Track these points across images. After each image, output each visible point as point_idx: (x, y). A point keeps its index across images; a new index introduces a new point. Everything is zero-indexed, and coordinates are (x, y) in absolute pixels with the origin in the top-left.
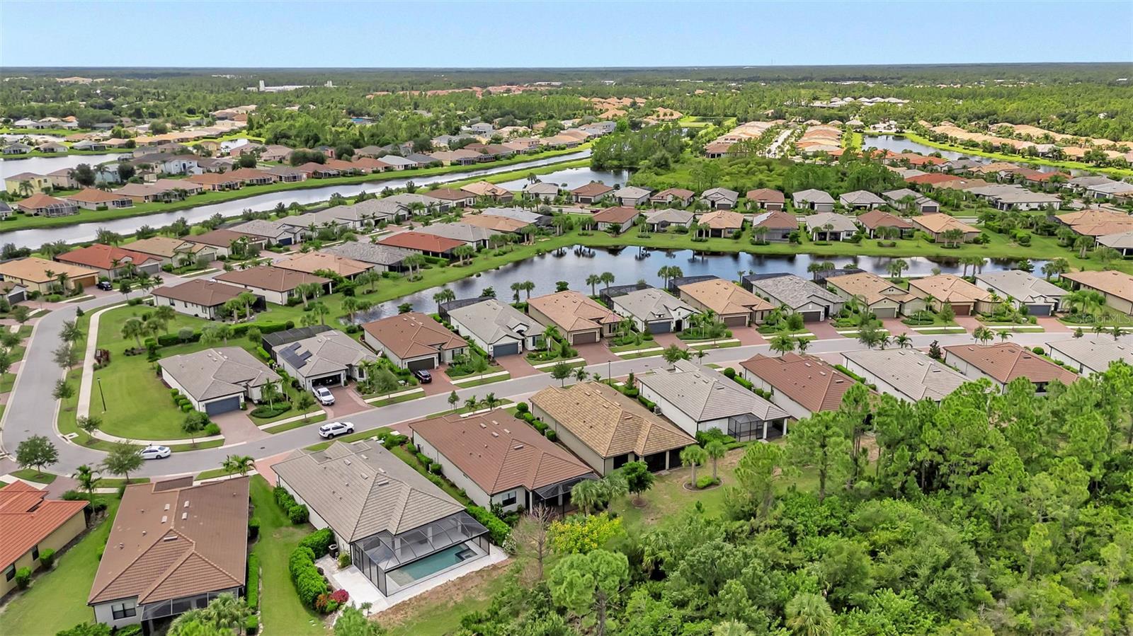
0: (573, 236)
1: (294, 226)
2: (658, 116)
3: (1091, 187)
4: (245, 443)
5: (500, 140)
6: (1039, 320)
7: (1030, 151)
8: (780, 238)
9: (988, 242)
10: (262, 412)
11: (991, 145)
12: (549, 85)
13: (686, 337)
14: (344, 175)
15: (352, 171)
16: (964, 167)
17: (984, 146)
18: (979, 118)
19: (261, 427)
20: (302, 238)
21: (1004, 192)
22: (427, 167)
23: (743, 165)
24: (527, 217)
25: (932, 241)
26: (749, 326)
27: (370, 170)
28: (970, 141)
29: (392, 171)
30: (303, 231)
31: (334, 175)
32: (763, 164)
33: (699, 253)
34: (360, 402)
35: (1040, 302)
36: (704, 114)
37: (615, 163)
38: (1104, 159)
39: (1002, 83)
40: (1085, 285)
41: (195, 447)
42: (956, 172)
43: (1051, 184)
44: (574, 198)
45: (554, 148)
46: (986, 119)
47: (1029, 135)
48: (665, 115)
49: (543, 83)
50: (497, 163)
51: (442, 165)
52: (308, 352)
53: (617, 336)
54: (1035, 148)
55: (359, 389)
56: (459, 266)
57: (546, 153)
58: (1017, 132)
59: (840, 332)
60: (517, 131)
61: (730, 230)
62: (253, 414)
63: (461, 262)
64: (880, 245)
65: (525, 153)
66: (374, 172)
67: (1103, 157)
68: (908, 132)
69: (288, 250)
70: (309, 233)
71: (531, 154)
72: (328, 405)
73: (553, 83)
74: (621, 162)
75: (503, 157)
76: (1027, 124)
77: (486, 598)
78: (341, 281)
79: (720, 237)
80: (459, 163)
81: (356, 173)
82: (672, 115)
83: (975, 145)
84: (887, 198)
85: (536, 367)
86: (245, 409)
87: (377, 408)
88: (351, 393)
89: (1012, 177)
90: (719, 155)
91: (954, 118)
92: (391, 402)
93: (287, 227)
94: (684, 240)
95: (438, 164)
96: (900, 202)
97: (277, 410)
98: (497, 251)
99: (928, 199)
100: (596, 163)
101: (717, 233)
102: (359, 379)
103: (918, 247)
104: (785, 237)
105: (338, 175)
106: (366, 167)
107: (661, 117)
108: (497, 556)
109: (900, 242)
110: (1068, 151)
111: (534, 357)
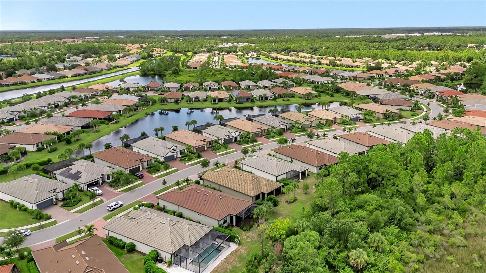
0: (157, 106)
1: (13, 112)
2: (157, 52)
3: (340, 74)
4: (69, 220)
5: (89, 64)
6: (357, 123)
7: (310, 62)
8: (246, 100)
9: (321, 96)
10: (68, 204)
11: (295, 60)
12: (93, 38)
13: (240, 144)
14: (16, 84)
15: (20, 82)
16: (293, 69)
17: (293, 60)
18: (284, 50)
19: (72, 211)
20: (19, 117)
21: (314, 78)
22: (60, 78)
23: (209, 72)
24: (134, 99)
25: (301, 98)
26: (261, 136)
27: (30, 82)
28: (287, 59)
29: (41, 81)
30: (19, 114)
31: (11, 85)
32: (218, 71)
33: (214, 109)
34: (114, 191)
35: (355, 116)
36: (176, 51)
37: (152, 72)
38: (335, 64)
39: (281, 37)
40: (364, 109)
41: (42, 227)
42: (291, 71)
43: (325, 74)
44: (147, 89)
45: (118, 67)
46: (287, 51)
47: (305, 56)
48: (160, 51)
49: (90, 38)
50: (94, 75)
51: (67, 77)
52: (78, 172)
53: (213, 146)
54: (311, 61)
55: (111, 186)
56: (114, 124)
57: (115, 70)
58: (300, 55)
59: (295, 135)
60: (95, 60)
61: (226, 99)
62: (62, 206)
63: (114, 121)
64: (284, 100)
65: (106, 69)
66: (32, 82)
67: (335, 63)
68: (261, 56)
69: (14, 124)
70: (23, 114)
71: (109, 70)
72: (100, 195)
73: (95, 38)
74: (155, 72)
75: (96, 72)
76: (301, 52)
77: (240, 264)
78: (61, 136)
79: (222, 102)
80: (76, 76)
81: (23, 83)
82: (163, 51)
83: (289, 61)
84: (275, 82)
85: (187, 164)
86: (56, 204)
87: (125, 193)
88: (107, 188)
89: (311, 72)
90: (196, 68)
91: (276, 50)
92: (130, 189)
93: (10, 112)
94: (207, 104)
95: (64, 77)
96: (281, 83)
97: (75, 201)
98: (128, 115)
99: (291, 82)
100: (143, 73)
101: (221, 100)
102: (107, 181)
103: (297, 100)
104: (247, 100)
105: (13, 85)
106: (27, 79)
107: (159, 52)
108: (233, 247)
109: (290, 99)
110: (323, 61)
111: (183, 160)
